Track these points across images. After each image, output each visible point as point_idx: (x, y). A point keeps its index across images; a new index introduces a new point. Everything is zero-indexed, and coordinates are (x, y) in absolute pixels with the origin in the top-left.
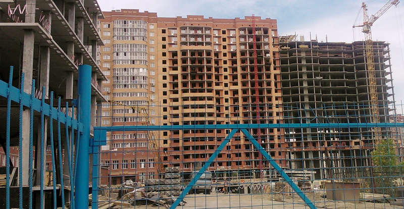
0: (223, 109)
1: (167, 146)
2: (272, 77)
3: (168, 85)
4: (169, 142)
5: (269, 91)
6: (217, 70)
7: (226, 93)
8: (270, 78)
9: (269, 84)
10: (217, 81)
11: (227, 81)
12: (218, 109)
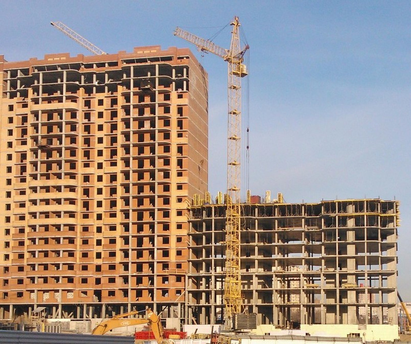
0: (93, 206)
1: (8, 263)
2: (174, 149)
3: (13, 170)
4: (11, 257)
5: (167, 175)
6: (87, 141)
7: (100, 179)
8: (169, 152)
9: (167, 162)
10: (86, 159)
11: (101, 160)
12: (86, 205)
